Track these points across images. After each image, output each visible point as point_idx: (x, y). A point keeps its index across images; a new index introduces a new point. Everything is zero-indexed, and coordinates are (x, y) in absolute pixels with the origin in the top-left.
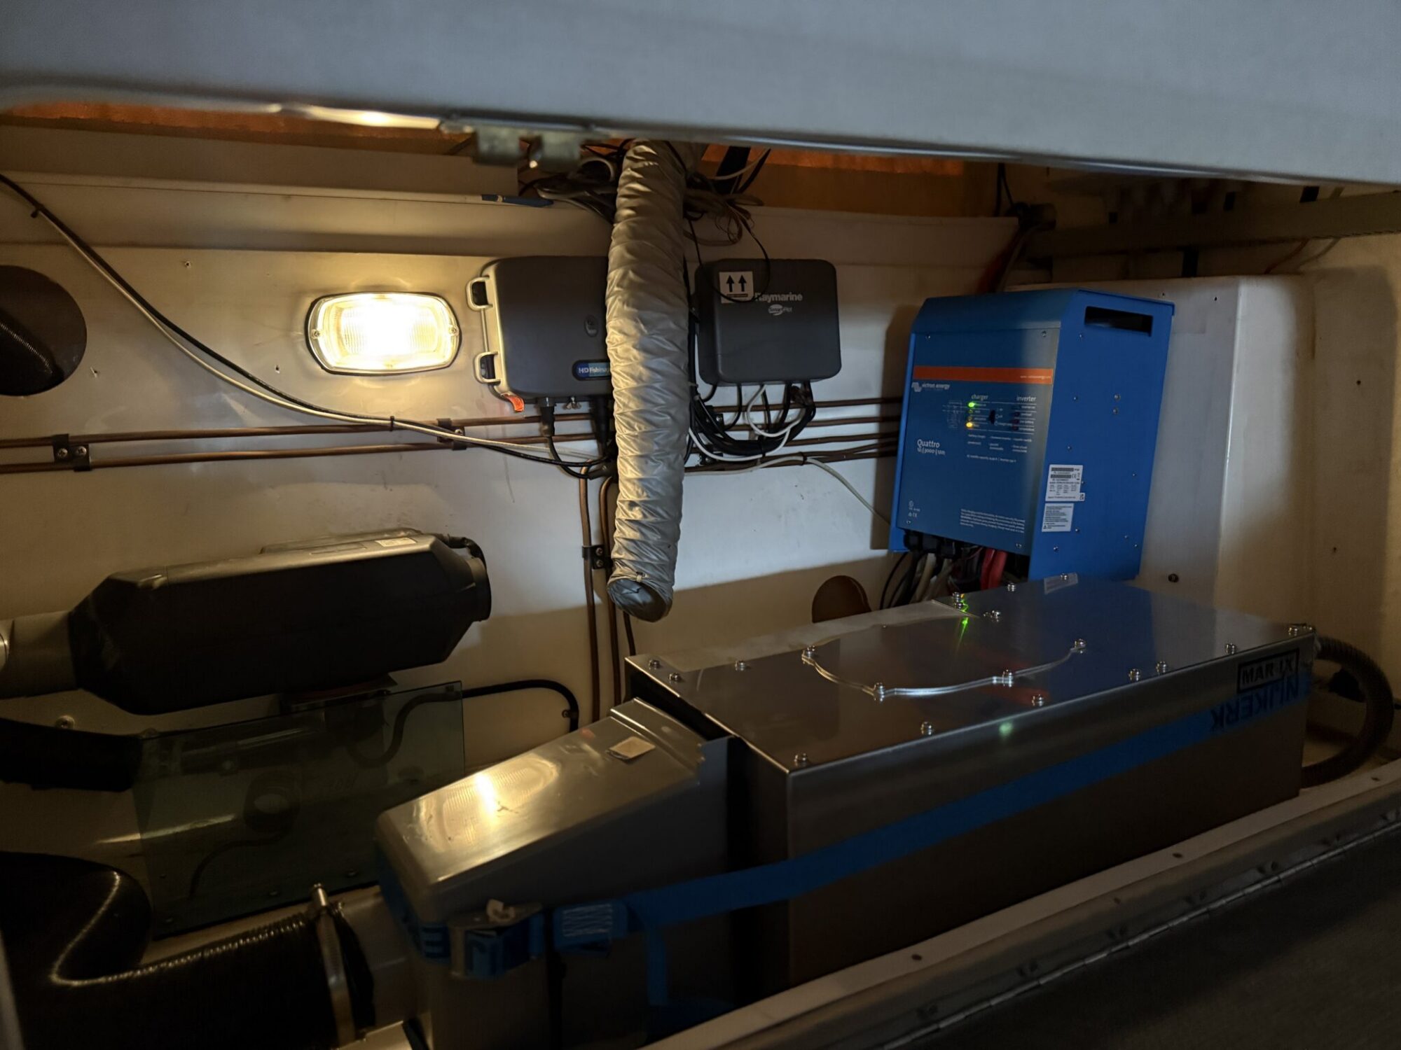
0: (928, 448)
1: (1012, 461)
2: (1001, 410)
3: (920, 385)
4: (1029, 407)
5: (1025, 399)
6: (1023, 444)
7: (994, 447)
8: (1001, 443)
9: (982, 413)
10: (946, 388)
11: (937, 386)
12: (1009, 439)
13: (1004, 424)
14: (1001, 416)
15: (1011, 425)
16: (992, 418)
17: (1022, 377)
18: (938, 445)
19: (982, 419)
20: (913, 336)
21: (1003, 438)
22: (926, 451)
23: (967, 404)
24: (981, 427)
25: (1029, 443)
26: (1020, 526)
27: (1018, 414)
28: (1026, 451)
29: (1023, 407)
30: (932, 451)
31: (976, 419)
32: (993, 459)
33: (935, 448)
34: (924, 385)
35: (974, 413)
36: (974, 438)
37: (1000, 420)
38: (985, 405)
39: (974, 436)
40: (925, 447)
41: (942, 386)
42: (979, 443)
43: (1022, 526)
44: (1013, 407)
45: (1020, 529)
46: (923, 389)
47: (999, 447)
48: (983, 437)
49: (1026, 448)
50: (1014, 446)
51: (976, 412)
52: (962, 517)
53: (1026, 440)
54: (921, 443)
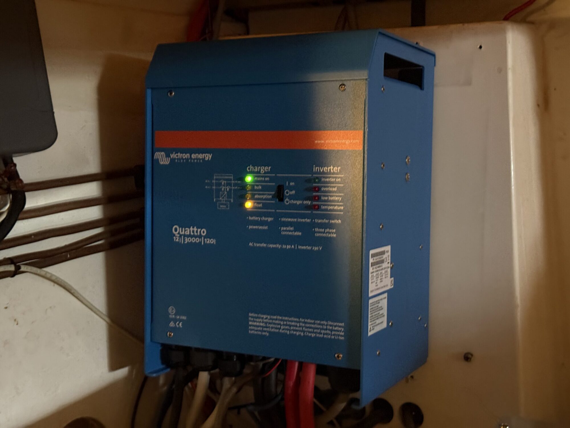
0: (190, 236)
1: (316, 248)
2: (292, 184)
3: (168, 156)
4: (333, 180)
5: (325, 169)
6: (330, 226)
7: (287, 231)
8: (297, 227)
9: (265, 189)
10: (207, 159)
11: (193, 156)
12: (308, 221)
13: (299, 202)
14: (294, 192)
15: (309, 202)
16: (280, 195)
17: (316, 142)
18: (204, 232)
19: (264, 197)
20: (149, 92)
21: (299, 220)
22: (187, 240)
23: (242, 179)
24: (265, 206)
25: (339, 224)
26: (338, 331)
27: (318, 189)
28: (335, 235)
29: (323, 180)
30: (197, 240)
31: (256, 196)
32: (288, 247)
33: (200, 236)
34: (173, 156)
35: (253, 189)
36: (257, 221)
37: (291, 197)
38: (267, 179)
39: (256, 218)
40: (185, 236)
41: (201, 156)
42: (266, 228)
43: (341, 331)
44: (309, 181)
45: (339, 335)
46: (173, 160)
47: (295, 231)
48: (270, 219)
49: (334, 231)
50: (317, 230)
51: (256, 187)
52: (250, 323)
53: (333, 221)
54: (177, 231)
